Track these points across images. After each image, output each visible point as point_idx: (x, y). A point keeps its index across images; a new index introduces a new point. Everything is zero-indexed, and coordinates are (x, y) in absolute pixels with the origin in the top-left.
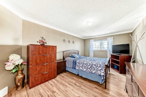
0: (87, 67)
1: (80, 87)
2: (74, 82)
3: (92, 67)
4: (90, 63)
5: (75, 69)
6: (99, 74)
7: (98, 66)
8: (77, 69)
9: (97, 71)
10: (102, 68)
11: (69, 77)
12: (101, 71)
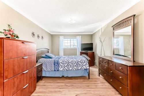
0: (73, 65)
1: (72, 86)
2: (63, 84)
3: (78, 64)
4: (75, 60)
5: (58, 70)
6: (85, 68)
7: (83, 62)
8: (61, 70)
9: (82, 66)
10: (86, 63)
11: (53, 83)
12: (86, 65)
